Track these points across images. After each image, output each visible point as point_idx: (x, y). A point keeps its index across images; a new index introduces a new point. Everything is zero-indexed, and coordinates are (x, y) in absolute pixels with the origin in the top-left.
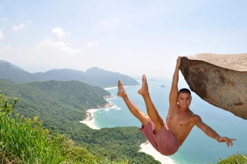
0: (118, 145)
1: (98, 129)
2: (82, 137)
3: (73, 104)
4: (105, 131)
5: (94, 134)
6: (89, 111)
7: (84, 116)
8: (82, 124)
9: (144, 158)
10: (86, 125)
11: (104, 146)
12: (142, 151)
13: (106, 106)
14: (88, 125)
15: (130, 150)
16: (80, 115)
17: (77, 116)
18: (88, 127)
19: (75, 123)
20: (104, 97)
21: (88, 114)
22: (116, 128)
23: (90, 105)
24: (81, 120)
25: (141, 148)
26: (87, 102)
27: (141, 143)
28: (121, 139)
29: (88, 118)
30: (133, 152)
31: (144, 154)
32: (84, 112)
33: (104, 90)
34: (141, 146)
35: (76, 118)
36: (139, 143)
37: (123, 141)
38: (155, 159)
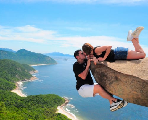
0: (40, 108)
1: (26, 96)
2: (12, 103)
3: (6, 77)
4: (31, 98)
5: (22, 100)
6: (18, 83)
8: (13, 93)
9: (60, 118)
10: (16, 93)
11: (29, 110)
12: (58, 112)
13: (31, 79)
15: (49, 111)
16: (11, 86)
17: (9, 87)
18: (17, 95)
19: (6, 92)
20: (30, 72)
21: (17, 85)
22: (39, 95)
23: (19, 78)
24: (12, 90)
25: (58, 110)
26: (17, 76)
27: (58, 106)
28: (43, 104)
29: (17, 88)
30: (51, 113)
31: (59, 114)
32: (14, 84)
33: (30, 67)
34: (58, 108)
35: (8, 88)
36: (56, 106)
37: (44, 106)
38: (67, 117)
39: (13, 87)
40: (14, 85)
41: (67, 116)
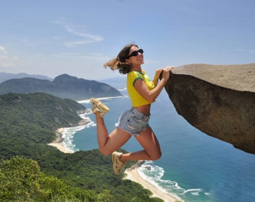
0: (96, 172)
1: (73, 152)
2: (51, 163)
3: (39, 122)
4: (80, 155)
5: (66, 159)
6: (60, 130)
7: (53, 137)
8: (51, 147)
9: (130, 187)
10: (56, 148)
11: (79, 174)
12: (128, 178)
13: (80, 123)
14: (58, 148)
15: (112, 177)
16: (48, 136)
17: (44, 137)
18: (58, 151)
19: (42, 145)
20: (78, 112)
21: (57, 135)
22: (94, 150)
23: (60, 123)
24: (50, 142)
25: (126, 175)
26: (57, 120)
27: (126, 168)
28: (100, 164)
29: (58, 140)
30: (115, 179)
31: (129, 181)
32: (52, 132)
33: (77, 103)
34: (126, 172)
35: (43, 139)
37: (103, 167)
38: (143, 187)
39: (52, 138)
40: (54, 134)
41: (143, 185)
